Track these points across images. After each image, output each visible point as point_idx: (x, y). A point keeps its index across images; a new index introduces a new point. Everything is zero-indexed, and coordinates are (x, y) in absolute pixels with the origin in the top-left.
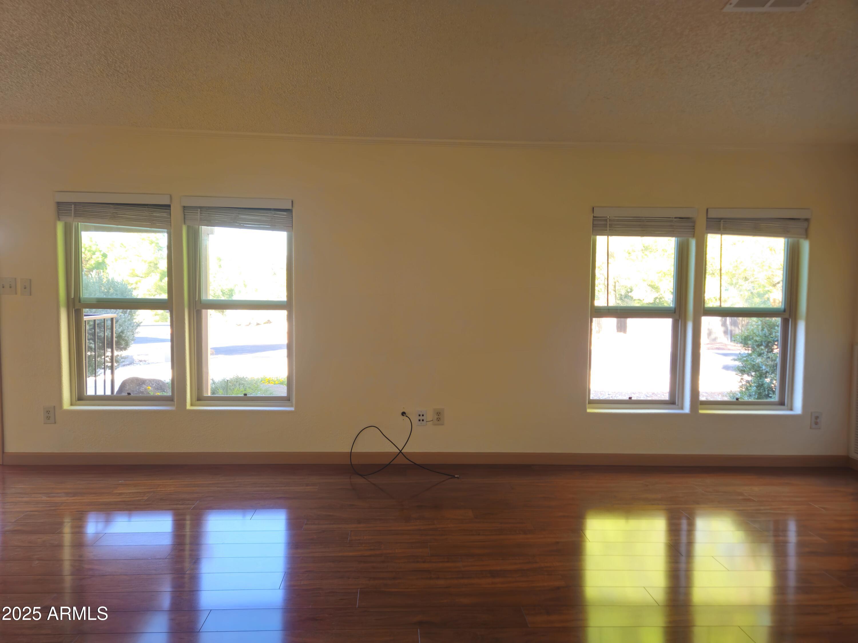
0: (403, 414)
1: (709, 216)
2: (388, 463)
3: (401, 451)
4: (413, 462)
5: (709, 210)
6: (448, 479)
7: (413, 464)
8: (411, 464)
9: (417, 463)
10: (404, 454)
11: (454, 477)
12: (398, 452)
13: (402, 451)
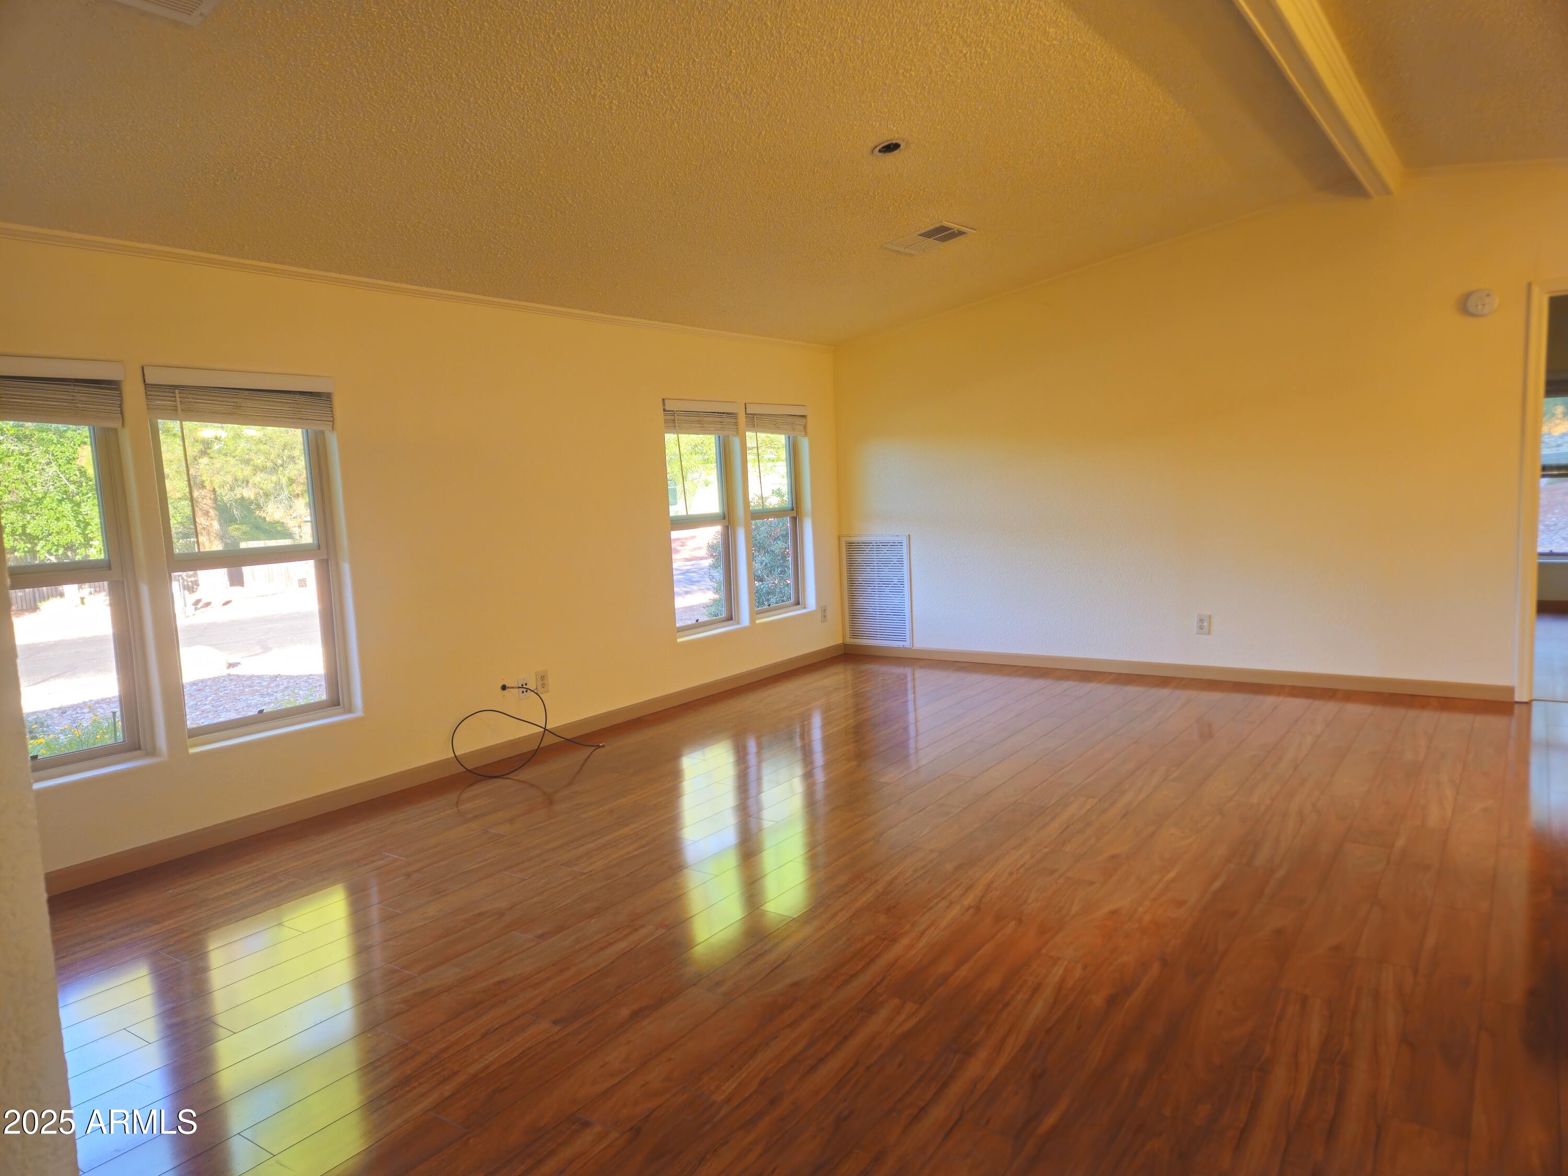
0: (504, 688)
1: (748, 412)
2: (536, 748)
3: (545, 729)
4: (564, 738)
5: (747, 405)
6: (595, 749)
7: (563, 740)
8: (562, 741)
9: (568, 738)
10: (550, 730)
11: (599, 747)
12: (541, 732)
13: (547, 728)
